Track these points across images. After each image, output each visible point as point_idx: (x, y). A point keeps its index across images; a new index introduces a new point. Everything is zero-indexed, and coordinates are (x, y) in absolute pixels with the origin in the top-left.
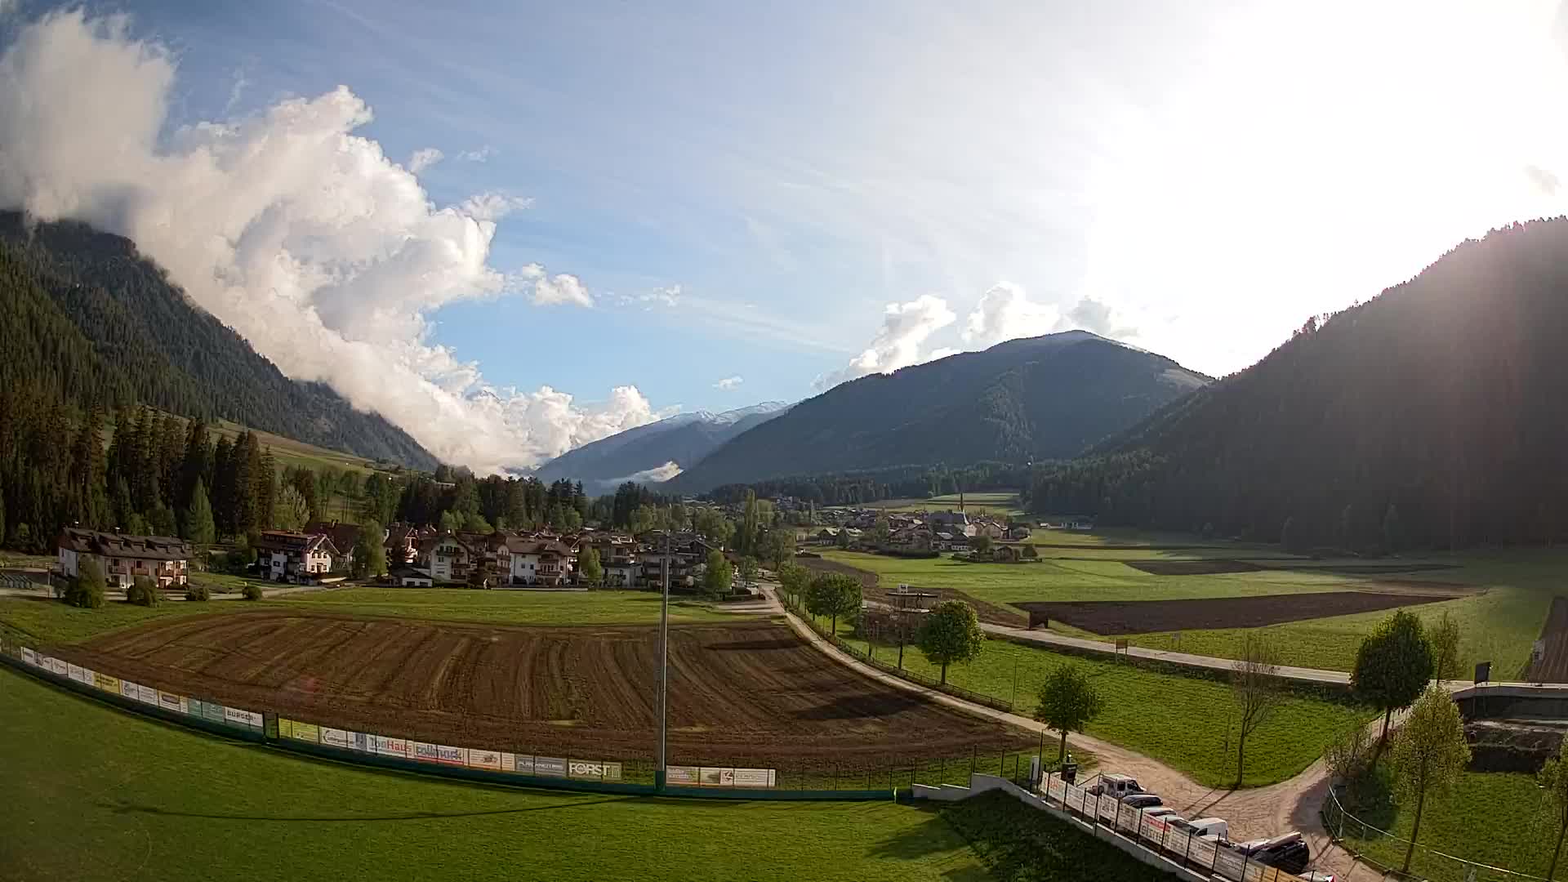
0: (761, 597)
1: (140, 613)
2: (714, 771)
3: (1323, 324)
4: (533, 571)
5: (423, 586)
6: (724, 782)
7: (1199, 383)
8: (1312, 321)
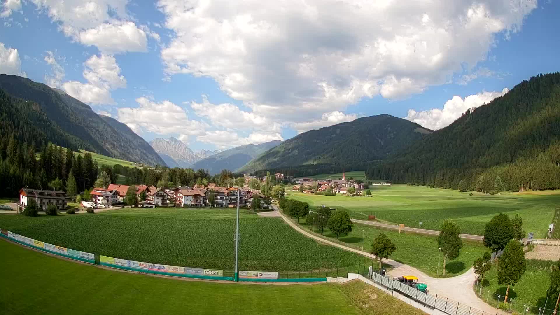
0: (272, 210)
1: (52, 218)
2: (256, 272)
3: (472, 111)
4: (191, 202)
5: (151, 207)
6: (259, 276)
7: (428, 132)
8: (468, 111)
